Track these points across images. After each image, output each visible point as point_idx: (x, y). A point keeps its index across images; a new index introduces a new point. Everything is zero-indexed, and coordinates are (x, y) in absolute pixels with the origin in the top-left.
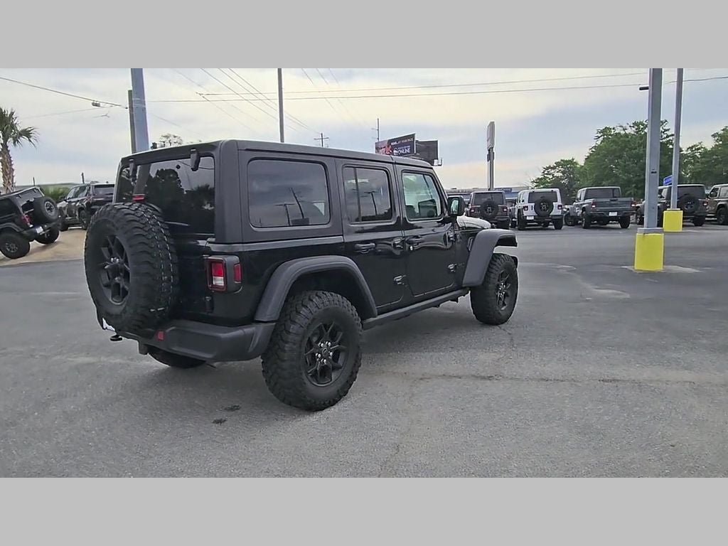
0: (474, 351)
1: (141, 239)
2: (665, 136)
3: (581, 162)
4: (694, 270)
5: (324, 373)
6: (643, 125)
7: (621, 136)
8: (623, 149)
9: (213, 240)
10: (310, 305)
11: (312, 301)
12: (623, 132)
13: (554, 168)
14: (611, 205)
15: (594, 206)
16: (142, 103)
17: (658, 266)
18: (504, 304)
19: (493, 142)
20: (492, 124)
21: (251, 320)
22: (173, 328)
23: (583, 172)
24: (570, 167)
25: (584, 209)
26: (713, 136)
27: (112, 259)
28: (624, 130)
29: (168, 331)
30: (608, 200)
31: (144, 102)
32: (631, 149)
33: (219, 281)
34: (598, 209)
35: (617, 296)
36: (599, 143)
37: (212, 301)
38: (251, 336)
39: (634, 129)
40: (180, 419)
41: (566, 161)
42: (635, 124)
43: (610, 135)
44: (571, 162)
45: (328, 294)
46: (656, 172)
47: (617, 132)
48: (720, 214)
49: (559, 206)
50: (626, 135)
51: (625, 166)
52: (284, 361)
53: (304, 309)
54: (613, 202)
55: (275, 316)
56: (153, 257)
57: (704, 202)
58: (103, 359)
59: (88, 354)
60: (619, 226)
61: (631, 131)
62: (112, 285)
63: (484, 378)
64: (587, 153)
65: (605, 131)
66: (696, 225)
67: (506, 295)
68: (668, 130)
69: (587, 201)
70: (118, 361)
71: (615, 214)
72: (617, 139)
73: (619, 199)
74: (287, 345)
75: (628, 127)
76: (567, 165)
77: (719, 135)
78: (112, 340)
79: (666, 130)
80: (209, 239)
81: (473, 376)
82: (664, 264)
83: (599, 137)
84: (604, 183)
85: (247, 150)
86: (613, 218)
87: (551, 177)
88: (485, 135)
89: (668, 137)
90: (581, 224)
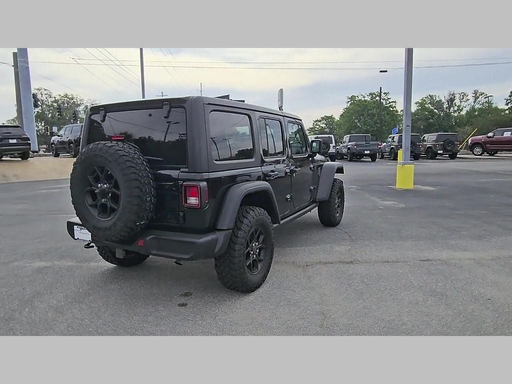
0: (330, 245)
1: (133, 170)
2: (388, 102)
3: (337, 118)
4: (431, 188)
5: (254, 265)
6: (375, 95)
7: (362, 101)
8: (363, 110)
9: (187, 170)
10: (249, 217)
11: (249, 213)
12: (363, 99)
13: (320, 121)
14: (366, 146)
15: (355, 147)
16: (26, 63)
17: (411, 186)
18: (338, 213)
19: (282, 103)
20: (281, 91)
21: (213, 229)
22: (152, 236)
23: (339, 124)
24: (331, 121)
25: (349, 149)
26: (416, 103)
27: (99, 185)
28: (364, 97)
29: (148, 238)
30: (364, 143)
31: (28, 62)
32: (368, 110)
33: (193, 201)
34: (358, 149)
35: (397, 206)
36: (349, 105)
37: (184, 215)
38: (216, 240)
39: (370, 97)
40: (151, 305)
41: (328, 117)
42: (370, 94)
43: (356, 100)
44: (331, 117)
45: (257, 208)
46: (409, 126)
47: (360, 98)
48: (428, 152)
49: (333, 146)
50: (365, 101)
51: (365, 121)
52: (235, 257)
53: (245, 219)
54: (367, 145)
55: (232, 225)
56: (141, 183)
57: (419, 145)
58: (57, 263)
59: (41, 260)
60: (370, 160)
61: (368, 98)
62: (99, 204)
63: (348, 263)
64: (341, 111)
65: (352, 98)
66: (415, 160)
67: (338, 206)
68: (390, 99)
69: (350, 144)
70: (70, 264)
71: (368, 152)
72: (359, 104)
73: (371, 143)
74: (237, 246)
75: (366, 96)
76: (328, 119)
77: (419, 103)
78: (85, 247)
79: (388, 99)
80: (182, 170)
81: (339, 262)
82: (414, 184)
83: (349, 102)
84: (352, 132)
85: (209, 104)
86: (367, 155)
87: (318, 127)
88: (277, 98)
89: (390, 103)
90: (347, 158)
